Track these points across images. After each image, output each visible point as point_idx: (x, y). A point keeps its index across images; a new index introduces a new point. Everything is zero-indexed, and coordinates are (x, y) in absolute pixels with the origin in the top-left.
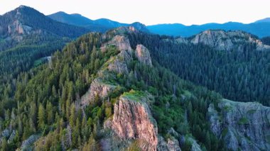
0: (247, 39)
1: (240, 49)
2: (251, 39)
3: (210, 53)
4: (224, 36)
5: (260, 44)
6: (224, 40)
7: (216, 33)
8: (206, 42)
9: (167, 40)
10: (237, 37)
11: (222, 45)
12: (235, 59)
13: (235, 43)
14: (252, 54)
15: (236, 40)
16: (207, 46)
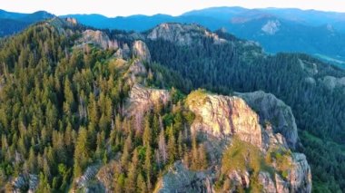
0: (203, 33)
1: (200, 43)
2: (207, 33)
3: (173, 50)
4: (182, 30)
5: (216, 38)
6: (183, 34)
7: (174, 26)
8: (165, 38)
9: (121, 36)
10: (194, 31)
11: (182, 39)
12: (198, 54)
13: (193, 38)
14: (212, 48)
15: (194, 35)
16: (168, 42)
